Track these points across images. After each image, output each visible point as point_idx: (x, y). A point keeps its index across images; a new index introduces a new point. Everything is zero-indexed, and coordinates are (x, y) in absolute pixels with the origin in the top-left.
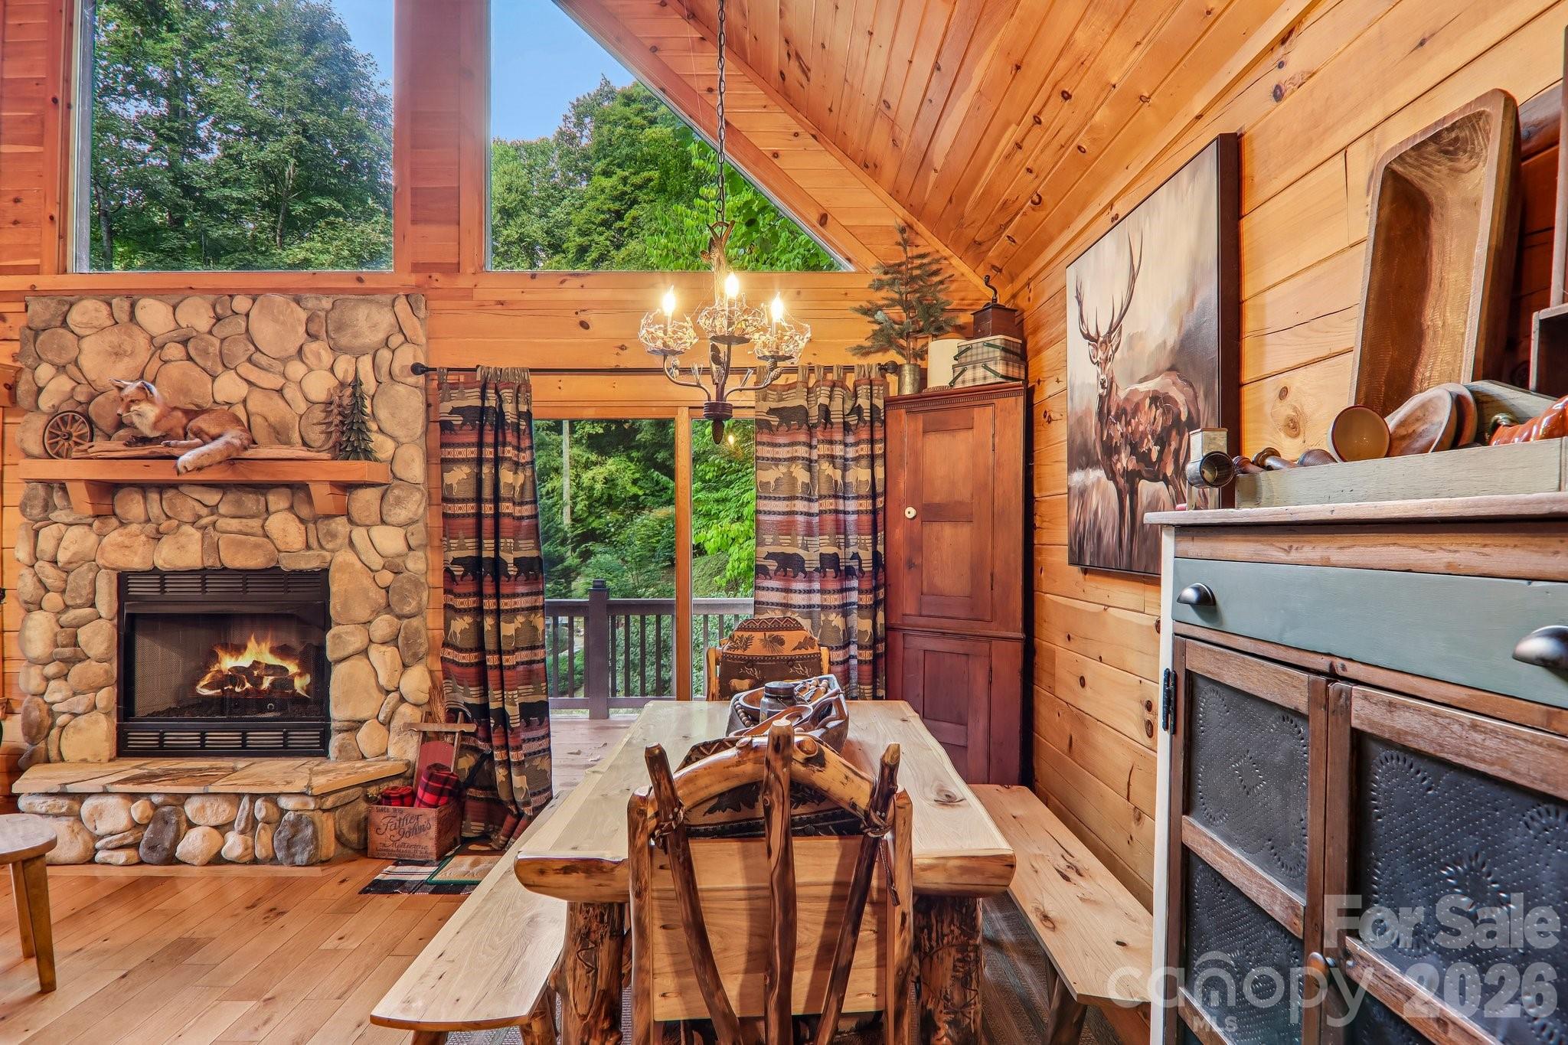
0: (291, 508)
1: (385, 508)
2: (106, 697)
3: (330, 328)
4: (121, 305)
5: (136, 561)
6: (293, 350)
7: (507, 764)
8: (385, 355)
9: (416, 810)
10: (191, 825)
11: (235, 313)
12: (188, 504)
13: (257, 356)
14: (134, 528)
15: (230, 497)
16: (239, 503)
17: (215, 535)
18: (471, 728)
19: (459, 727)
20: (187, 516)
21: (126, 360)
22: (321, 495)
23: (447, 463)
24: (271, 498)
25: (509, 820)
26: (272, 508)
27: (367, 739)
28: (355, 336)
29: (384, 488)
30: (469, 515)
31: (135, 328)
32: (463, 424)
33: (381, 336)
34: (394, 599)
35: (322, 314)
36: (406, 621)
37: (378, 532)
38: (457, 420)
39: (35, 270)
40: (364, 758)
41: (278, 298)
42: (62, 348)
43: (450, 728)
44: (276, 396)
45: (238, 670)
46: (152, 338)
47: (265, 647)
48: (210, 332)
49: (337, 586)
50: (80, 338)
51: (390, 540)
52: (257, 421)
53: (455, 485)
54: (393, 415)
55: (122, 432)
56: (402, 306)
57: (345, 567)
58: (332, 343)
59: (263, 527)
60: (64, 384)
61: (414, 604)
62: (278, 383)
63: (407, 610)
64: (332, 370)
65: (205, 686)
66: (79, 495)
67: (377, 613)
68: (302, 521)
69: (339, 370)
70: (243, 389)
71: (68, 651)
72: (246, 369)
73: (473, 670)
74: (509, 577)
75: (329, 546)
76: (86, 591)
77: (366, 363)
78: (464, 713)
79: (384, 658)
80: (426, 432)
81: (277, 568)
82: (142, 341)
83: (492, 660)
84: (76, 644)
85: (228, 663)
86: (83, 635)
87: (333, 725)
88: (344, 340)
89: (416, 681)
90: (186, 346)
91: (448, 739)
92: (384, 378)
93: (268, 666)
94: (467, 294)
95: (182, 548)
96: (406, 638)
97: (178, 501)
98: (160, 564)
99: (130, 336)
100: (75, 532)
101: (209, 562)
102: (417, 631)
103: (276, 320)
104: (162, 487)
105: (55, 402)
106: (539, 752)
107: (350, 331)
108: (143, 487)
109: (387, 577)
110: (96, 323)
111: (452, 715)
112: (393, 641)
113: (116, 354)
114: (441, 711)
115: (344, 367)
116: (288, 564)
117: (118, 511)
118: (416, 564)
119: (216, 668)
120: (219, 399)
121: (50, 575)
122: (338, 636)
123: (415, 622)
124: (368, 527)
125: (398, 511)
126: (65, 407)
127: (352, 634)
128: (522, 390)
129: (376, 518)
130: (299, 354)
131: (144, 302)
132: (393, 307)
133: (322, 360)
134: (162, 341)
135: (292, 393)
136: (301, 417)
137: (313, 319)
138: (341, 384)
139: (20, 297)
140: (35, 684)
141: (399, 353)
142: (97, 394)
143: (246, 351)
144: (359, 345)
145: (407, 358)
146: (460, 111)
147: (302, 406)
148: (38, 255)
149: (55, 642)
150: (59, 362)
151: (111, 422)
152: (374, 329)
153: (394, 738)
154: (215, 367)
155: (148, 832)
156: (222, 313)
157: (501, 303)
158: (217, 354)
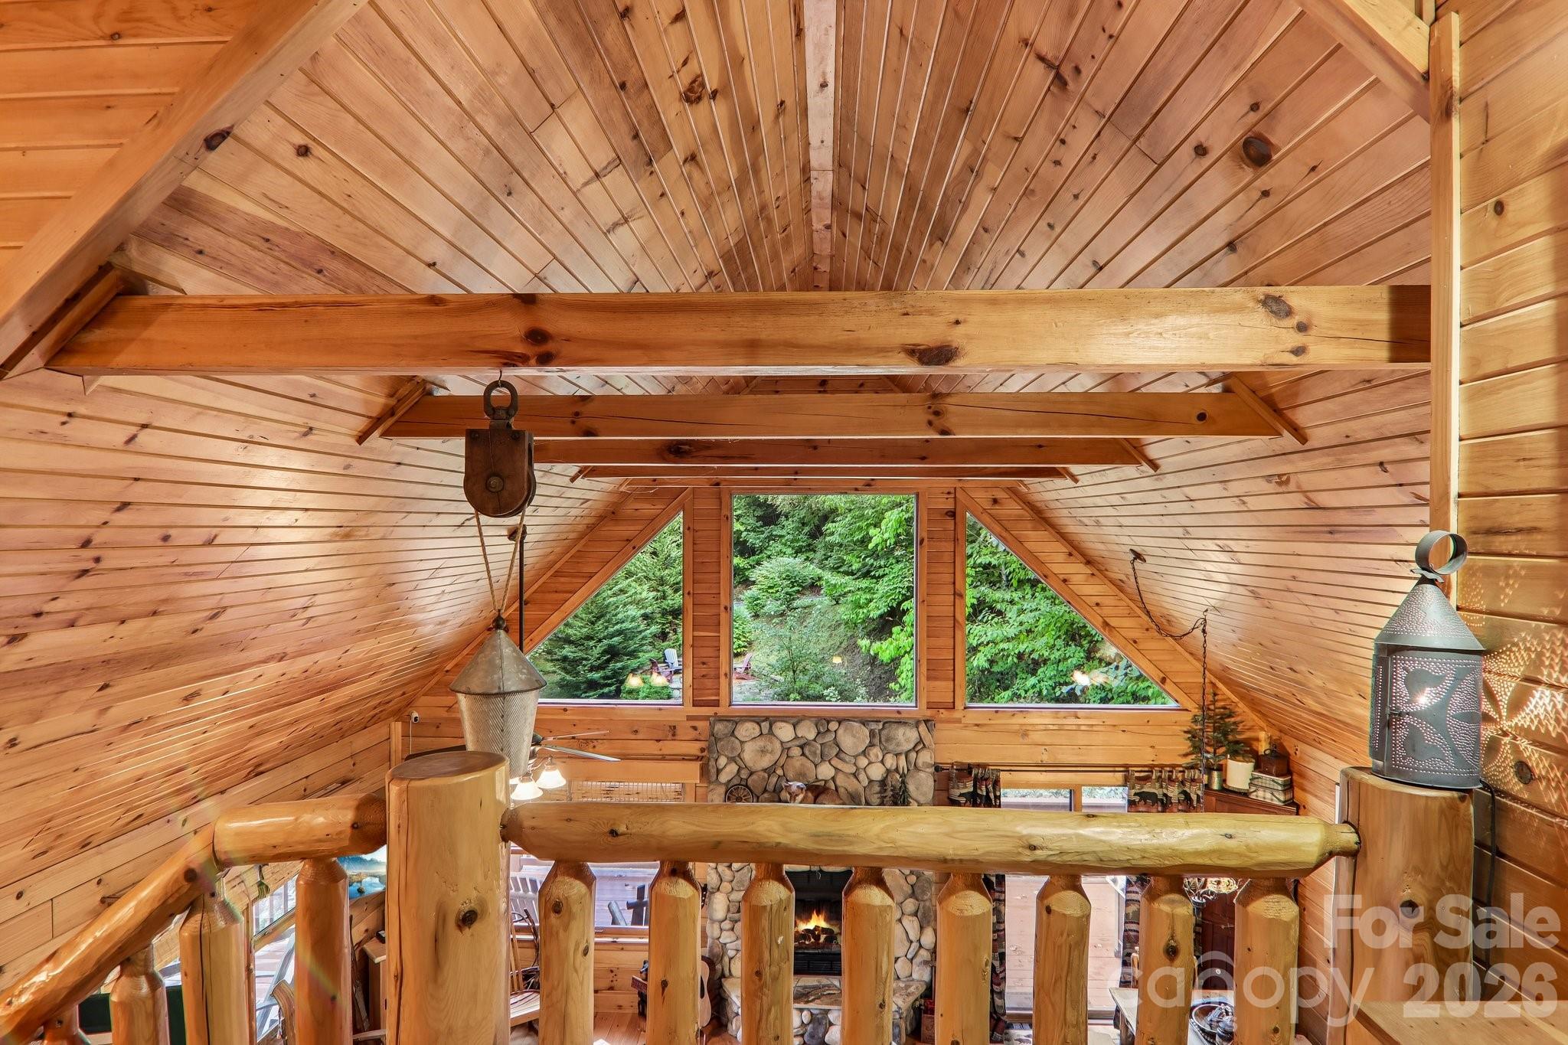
3: (883, 739)
4: (765, 725)
6: (861, 750)
8: (913, 755)
10: (831, 1024)
11: (828, 730)
13: (841, 754)
21: (768, 755)
28: (898, 744)
31: (773, 738)
33: (912, 746)
34: (918, 891)
35: (877, 731)
36: (921, 902)
39: (716, 704)
41: (856, 725)
42: (733, 749)
44: (852, 777)
46: (782, 743)
48: (815, 740)
50: (742, 743)
52: (841, 790)
54: (917, 789)
55: (766, 795)
56: (923, 728)
58: (883, 747)
60: (733, 768)
61: (927, 893)
62: (853, 769)
63: (923, 896)
64: (882, 762)
67: (906, 898)
69: (887, 764)
70: (832, 772)
71: (736, 916)
72: (835, 762)
77: (902, 759)
79: (912, 926)
82: (778, 745)
84: (739, 912)
85: (801, 926)
86: (743, 908)
88: (891, 747)
89: (929, 938)
90: (802, 749)
92: (912, 768)
93: (823, 929)
94: (959, 721)
96: (924, 913)
99: (771, 743)
102: (929, 908)
103: (854, 736)
105: (729, 778)
107: (894, 742)
109: (912, 878)
110: (752, 734)
112: (915, 914)
113: (762, 751)
115: (890, 762)
118: (928, 871)
120: (820, 778)
121: (727, 875)
123: (928, 904)
126: (734, 781)
130: (864, 753)
131: (779, 724)
132: (917, 728)
133: (877, 757)
134: (788, 745)
135: (862, 776)
136: (865, 788)
137: (872, 734)
138: (888, 771)
139: (706, 718)
140: (716, 933)
141: (921, 754)
142: (751, 774)
143: (835, 751)
144: (899, 750)
145: (925, 757)
146: (954, 616)
147: (866, 783)
148: (718, 695)
149: (728, 911)
150: (730, 755)
151: (761, 790)
152: (908, 740)
153: (916, 968)
154: (818, 760)
155: (809, 1028)
156: (822, 730)
157: (977, 725)
158: (819, 752)
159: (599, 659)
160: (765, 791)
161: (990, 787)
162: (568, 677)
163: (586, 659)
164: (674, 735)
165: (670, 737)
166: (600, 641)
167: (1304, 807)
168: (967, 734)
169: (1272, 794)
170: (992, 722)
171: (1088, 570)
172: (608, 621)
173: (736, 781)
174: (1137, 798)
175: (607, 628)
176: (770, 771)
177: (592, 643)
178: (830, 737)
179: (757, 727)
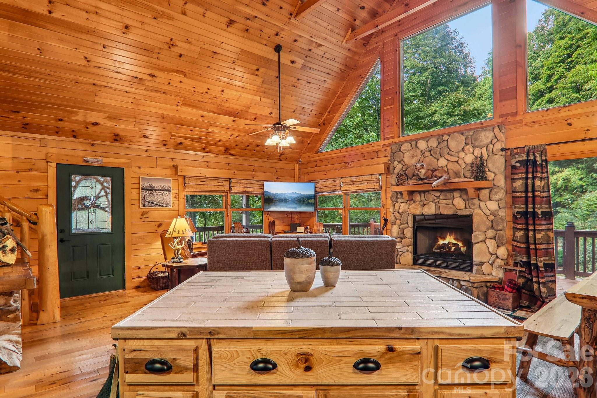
0: (461, 196)
1: (491, 195)
2: (411, 248)
3: (472, 140)
4: (413, 143)
5: (418, 212)
6: (461, 149)
7: (539, 283)
8: (491, 146)
9: (504, 292)
11: (444, 141)
12: (431, 196)
13: (450, 152)
14: (417, 203)
15: (443, 194)
16: (445, 195)
17: (439, 205)
18: (524, 269)
19: (518, 268)
20: (431, 200)
21: (415, 158)
22: (471, 192)
23: (514, 180)
24: (455, 194)
25: (539, 303)
26: (455, 196)
27: (485, 268)
28: (481, 142)
29: (491, 190)
30: (522, 197)
31: (417, 149)
32: (520, 166)
33: (489, 140)
34: (494, 225)
35: (470, 137)
36: (498, 232)
37: (489, 203)
38: (518, 165)
39: (393, 137)
40: (484, 274)
41: (456, 134)
42: (400, 157)
43: (515, 268)
44: (456, 163)
45: (444, 244)
46: (421, 151)
47: (452, 237)
48: (437, 147)
49: (475, 220)
50: (404, 153)
51: (493, 206)
52: (450, 171)
53: (517, 187)
54: (493, 165)
55: (414, 177)
56: (496, 130)
57: (478, 214)
58: (473, 145)
59: (452, 202)
60: (400, 166)
61: (501, 226)
62: (457, 159)
63: (499, 228)
64: (473, 153)
65: (435, 249)
66: (405, 195)
67: (488, 229)
68: (464, 200)
69: (476, 154)
70: (446, 162)
71: (402, 235)
72: (447, 156)
73: (524, 250)
74: (539, 218)
75: (473, 208)
76: (406, 220)
77: (484, 150)
78: (520, 264)
79: (491, 244)
80: (505, 170)
81: (456, 214)
82: (419, 152)
83: (532, 246)
84: (403, 234)
85: (441, 242)
86: (405, 231)
87: (474, 263)
88: (477, 144)
89: (502, 252)
90: (430, 152)
91: (515, 272)
92: (490, 154)
93: (453, 244)
94: (520, 122)
95: (430, 208)
96: (499, 237)
97: (429, 195)
98: (424, 213)
99: (416, 151)
100: (403, 204)
101: (438, 212)
102: (503, 235)
103: (456, 141)
104: (424, 192)
105: (398, 171)
106: (551, 281)
107: (479, 140)
108: (420, 192)
109: (492, 218)
110: (408, 149)
111: (516, 264)
112: (494, 238)
113: (413, 156)
114: (511, 262)
115: (477, 152)
116: (460, 213)
117: (413, 199)
118: (502, 213)
119: (438, 243)
120: (439, 166)
121: (398, 216)
122: (476, 236)
123: (502, 232)
124: (485, 201)
125: (495, 196)
126: (401, 172)
127: (480, 235)
128: (543, 152)
129: (488, 198)
130: (463, 150)
131: (420, 142)
132: (493, 130)
133: (470, 151)
134: (424, 152)
135: (460, 162)
136: (463, 169)
137: (467, 138)
138: (476, 158)
139: (390, 145)
141: (495, 145)
142: (408, 168)
143: (447, 151)
144: (482, 145)
145: (498, 146)
146: (516, 60)
147: (463, 165)
148: (394, 133)
149: (399, 233)
150: (399, 160)
151: (412, 175)
152: (487, 138)
153: (494, 269)
154: (438, 157)
156: (440, 141)
157: (534, 122)
158: (439, 153)
164: (378, 155)
165: (376, 156)
168: (527, 129)
178: (444, 145)
179: (409, 145)
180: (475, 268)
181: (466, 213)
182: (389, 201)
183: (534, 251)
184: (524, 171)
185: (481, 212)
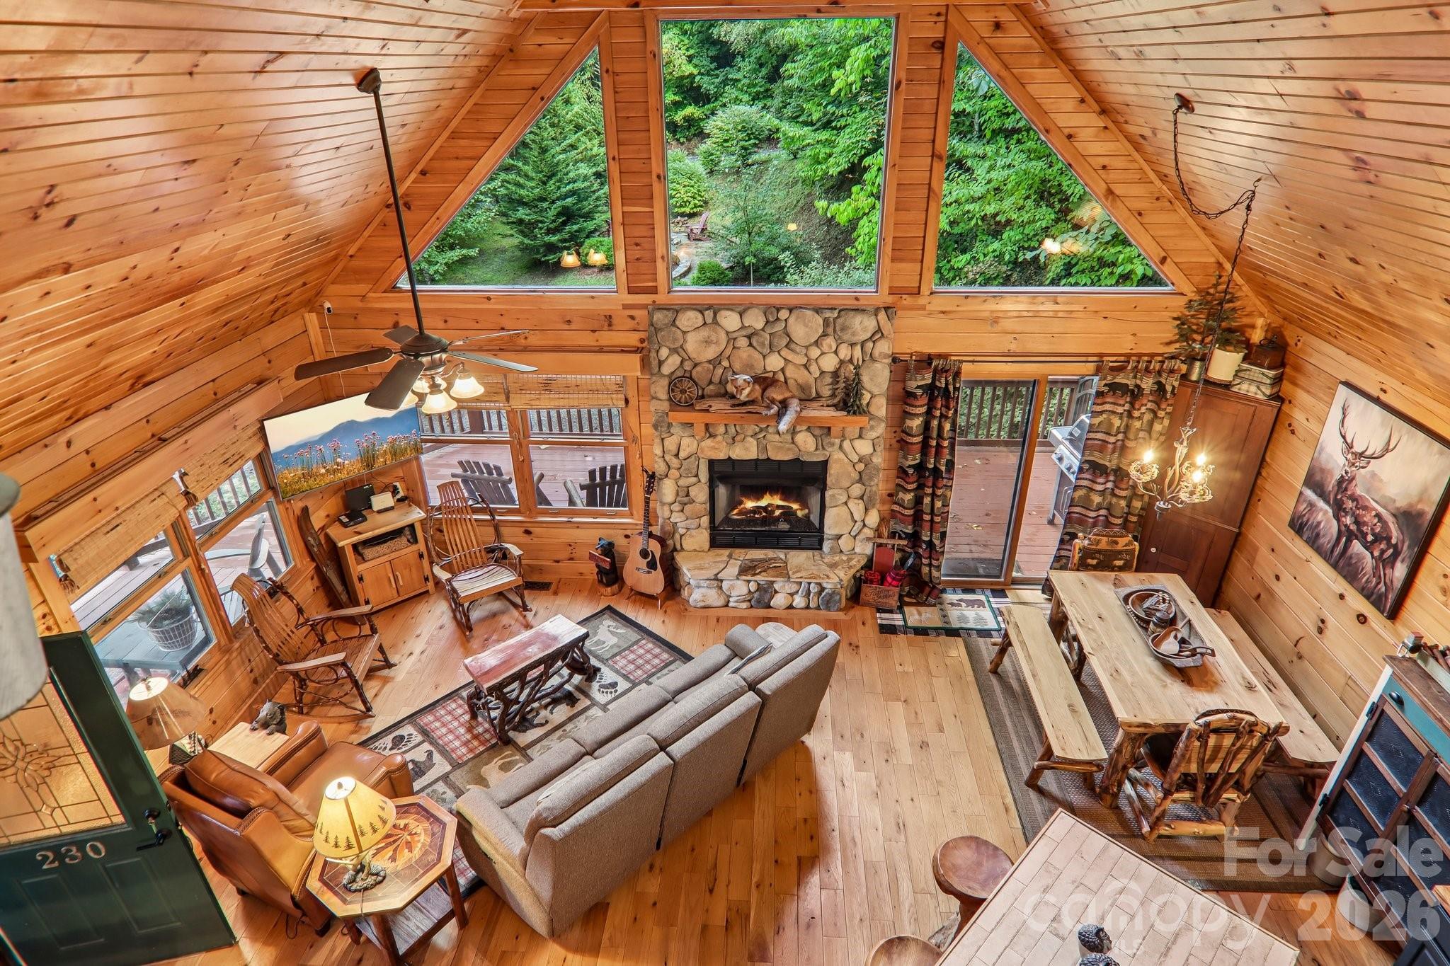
0: (808, 429)
1: (863, 432)
2: (705, 520)
3: (837, 329)
4: (709, 314)
5: (722, 456)
6: (813, 341)
7: (930, 565)
8: (870, 345)
9: (887, 588)
10: (776, 592)
11: (778, 319)
12: (749, 426)
13: (791, 344)
14: (719, 438)
17: (765, 443)
18: (905, 542)
19: (897, 542)
20: (750, 432)
21: (713, 346)
22: (837, 431)
23: (907, 415)
25: (927, 590)
27: (844, 543)
28: (854, 334)
30: (918, 443)
31: (718, 328)
32: (923, 394)
33: (869, 335)
34: (865, 478)
35: (832, 320)
36: (869, 488)
37: (858, 443)
38: (919, 392)
39: (654, 290)
40: (841, 552)
41: (809, 313)
42: (675, 340)
44: (802, 368)
46: (727, 333)
47: (777, 495)
48: (763, 330)
49: (833, 471)
50: (684, 333)
51: (864, 447)
52: (791, 382)
53: (911, 427)
54: (871, 380)
55: (711, 387)
56: (882, 316)
57: (840, 460)
58: (837, 338)
59: (792, 438)
60: (676, 359)
61: (876, 480)
62: (804, 361)
63: (871, 483)
64: (836, 352)
65: (734, 515)
66: (700, 428)
67: (854, 483)
68: (814, 436)
69: (841, 354)
70: (781, 364)
71: (686, 499)
72: (785, 352)
73: (911, 518)
75: (830, 449)
76: (693, 469)
77: (857, 350)
78: (900, 535)
79: (857, 508)
80: (888, 387)
81: (798, 460)
82: (723, 336)
83: (927, 518)
84: (688, 495)
85: (751, 504)
86: (693, 491)
87: (826, 536)
88: (846, 337)
89: (873, 519)
90: (749, 339)
91: (891, 547)
92: (867, 358)
93: (778, 506)
94: (923, 308)
95: (747, 449)
96: (870, 497)
97: (745, 425)
98: (734, 457)
99: (716, 333)
100: (687, 440)
101: (763, 457)
102: (875, 492)
103: (806, 326)
105: (672, 370)
107: (850, 331)
109: (861, 467)
110: (694, 324)
111: (892, 535)
112: (861, 498)
113: (706, 342)
114: (885, 532)
115: (844, 352)
116: (805, 458)
117: (710, 429)
118: (878, 460)
119: (742, 506)
120: (768, 369)
121: (675, 462)
122: (833, 496)
123: (874, 487)
124: (852, 440)
125: (870, 432)
127: (839, 493)
129: (857, 436)
130: (816, 343)
131: (724, 313)
132: (876, 315)
133: (831, 347)
134: (734, 335)
135: (813, 368)
136: (817, 380)
137: (826, 323)
138: (842, 362)
139: (644, 307)
140: (667, 514)
141: (878, 344)
142: (696, 365)
143: (785, 341)
144: (854, 339)
145: (883, 347)
146: (930, 184)
147: (817, 374)
148: (655, 280)
149: (677, 494)
150: (672, 346)
151: (706, 382)
152: (865, 329)
153: (858, 543)
154: (766, 351)
155: (756, 595)
156: (771, 319)
157: (943, 312)
158: (767, 342)
159: (554, 221)
160: (711, 382)
161: (950, 379)
162: (526, 241)
163: (542, 222)
164: (610, 325)
165: (606, 327)
166: (553, 202)
167: (1290, 402)
168: (931, 322)
169: (1258, 388)
170: (959, 309)
171: (1100, 122)
172: (560, 181)
173: (679, 373)
174: (1106, 389)
175: (559, 188)
176: (715, 362)
177: (545, 205)
178: (779, 327)
179: (700, 316)
180: (826, 546)
181: (819, 458)
182: (647, 430)
183: (929, 524)
184: (926, 401)
185: (844, 457)
